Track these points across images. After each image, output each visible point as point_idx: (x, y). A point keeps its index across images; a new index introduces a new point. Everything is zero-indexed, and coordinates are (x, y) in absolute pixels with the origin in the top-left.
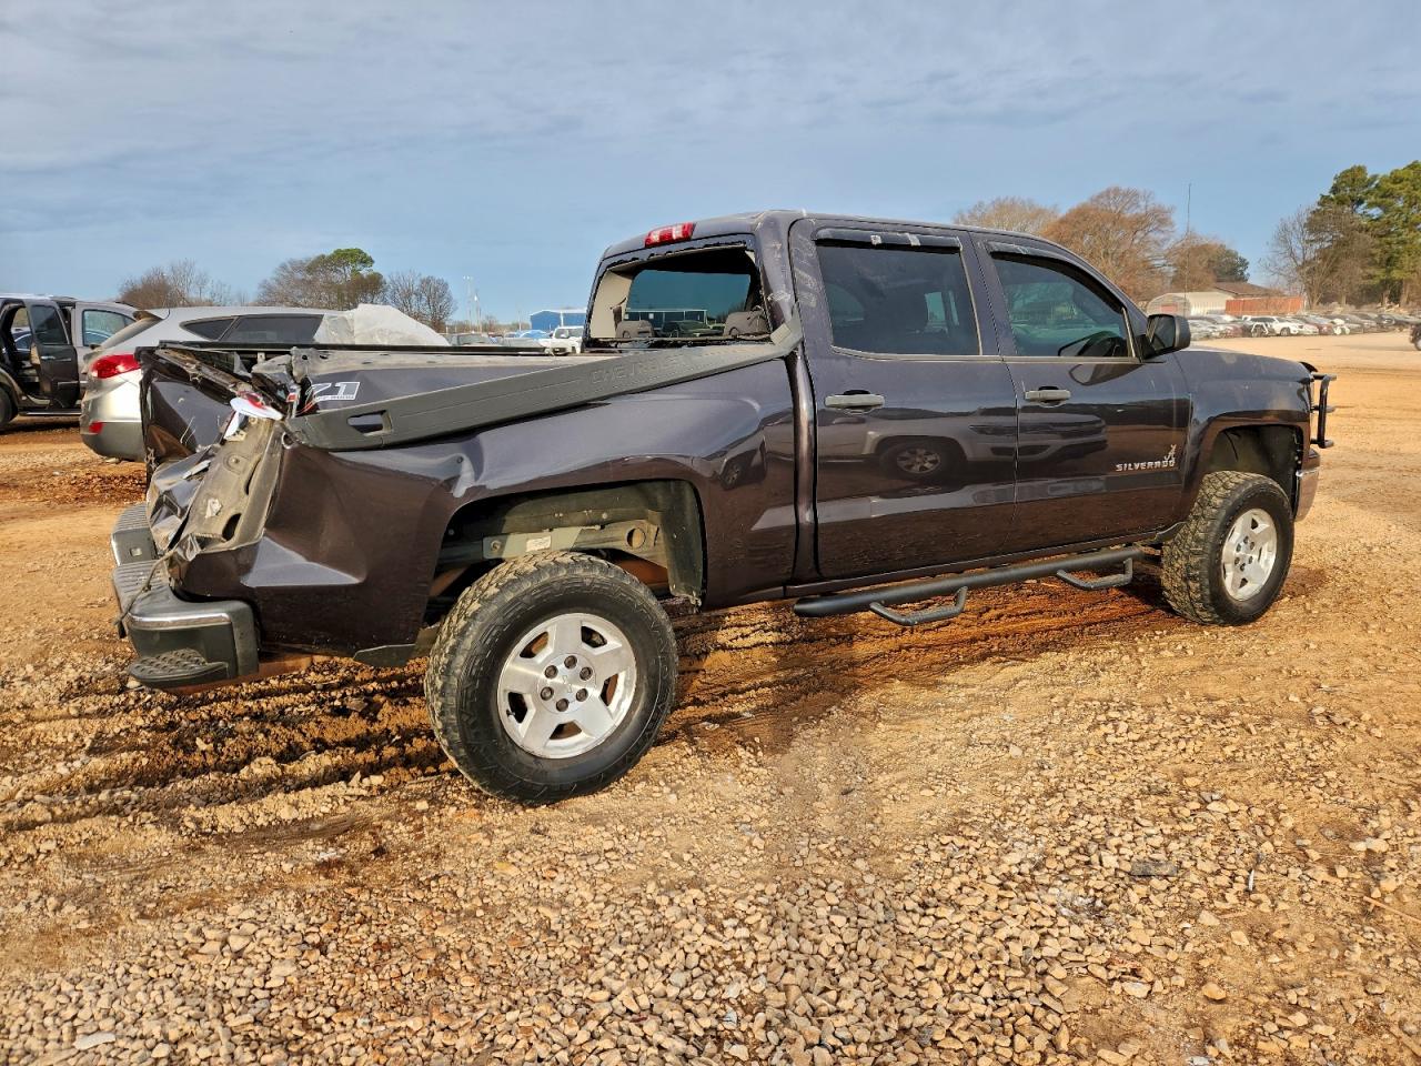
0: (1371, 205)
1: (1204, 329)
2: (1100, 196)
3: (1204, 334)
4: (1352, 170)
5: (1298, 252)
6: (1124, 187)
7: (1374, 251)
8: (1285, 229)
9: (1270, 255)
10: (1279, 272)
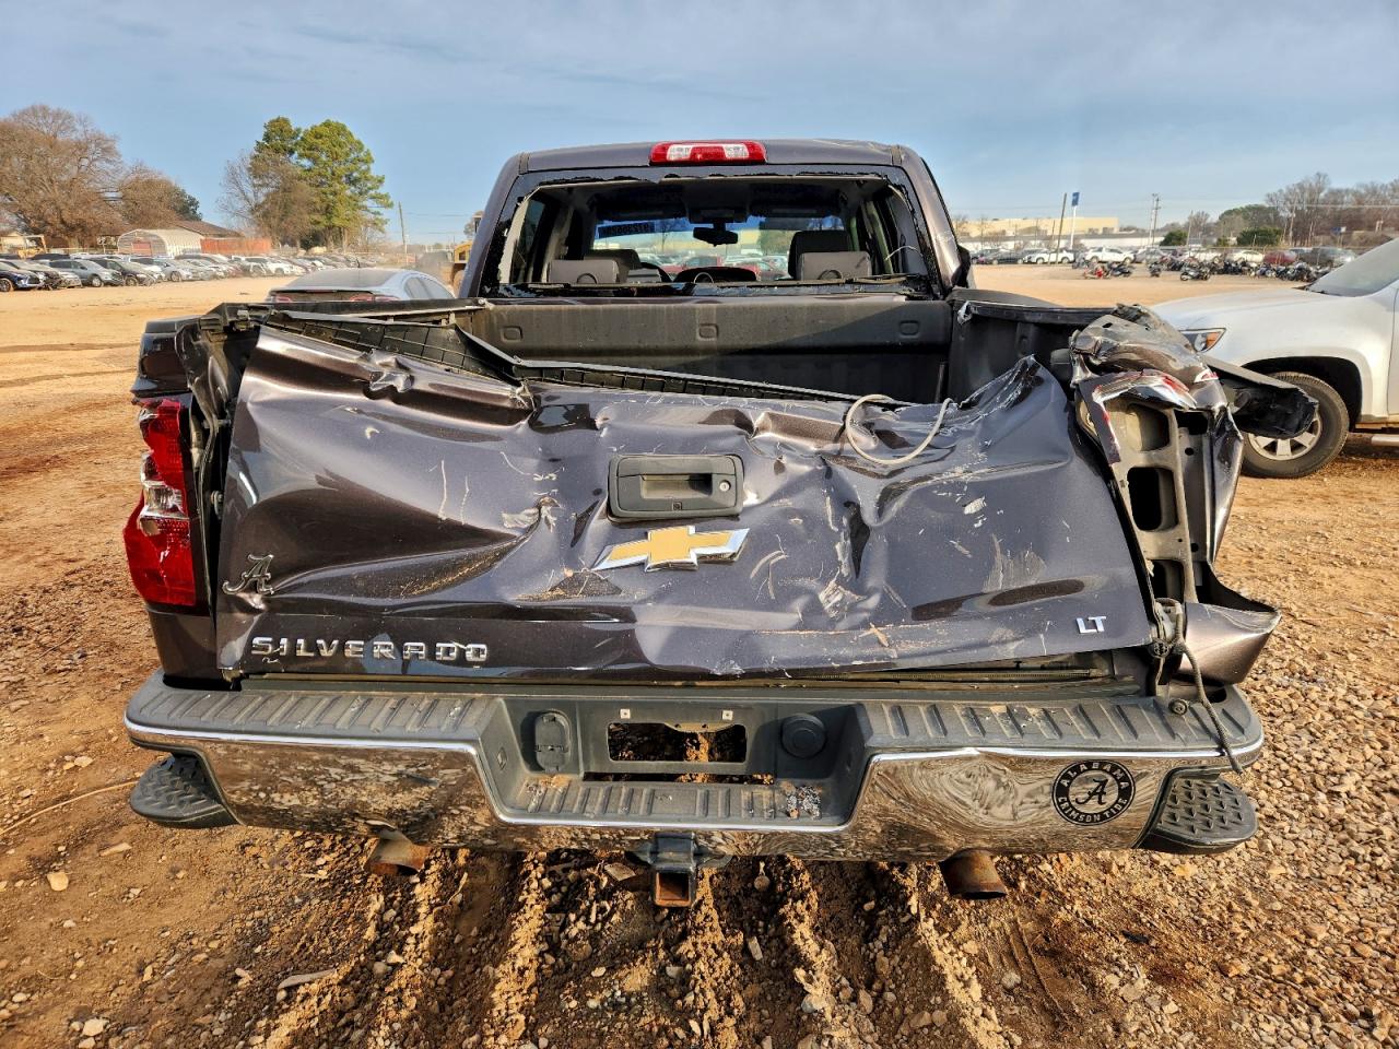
0: (301, 156)
1: (207, 268)
2: (24, 113)
3: (210, 274)
4: (277, 121)
5: (251, 195)
6: (53, 107)
7: (315, 199)
8: (233, 173)
9: (225, 196)
10: (237, 213)
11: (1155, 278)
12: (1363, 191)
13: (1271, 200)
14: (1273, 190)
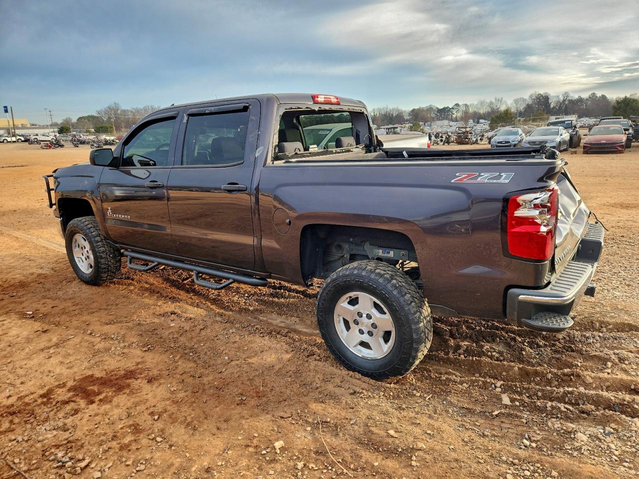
11: (76, 148)
12: (134, 111)
13: (99, 113)
14: (99, 109)
